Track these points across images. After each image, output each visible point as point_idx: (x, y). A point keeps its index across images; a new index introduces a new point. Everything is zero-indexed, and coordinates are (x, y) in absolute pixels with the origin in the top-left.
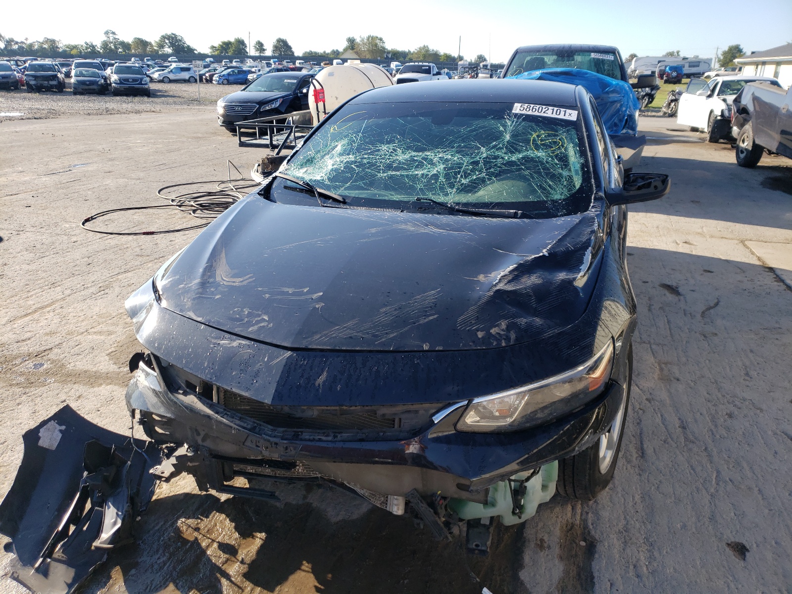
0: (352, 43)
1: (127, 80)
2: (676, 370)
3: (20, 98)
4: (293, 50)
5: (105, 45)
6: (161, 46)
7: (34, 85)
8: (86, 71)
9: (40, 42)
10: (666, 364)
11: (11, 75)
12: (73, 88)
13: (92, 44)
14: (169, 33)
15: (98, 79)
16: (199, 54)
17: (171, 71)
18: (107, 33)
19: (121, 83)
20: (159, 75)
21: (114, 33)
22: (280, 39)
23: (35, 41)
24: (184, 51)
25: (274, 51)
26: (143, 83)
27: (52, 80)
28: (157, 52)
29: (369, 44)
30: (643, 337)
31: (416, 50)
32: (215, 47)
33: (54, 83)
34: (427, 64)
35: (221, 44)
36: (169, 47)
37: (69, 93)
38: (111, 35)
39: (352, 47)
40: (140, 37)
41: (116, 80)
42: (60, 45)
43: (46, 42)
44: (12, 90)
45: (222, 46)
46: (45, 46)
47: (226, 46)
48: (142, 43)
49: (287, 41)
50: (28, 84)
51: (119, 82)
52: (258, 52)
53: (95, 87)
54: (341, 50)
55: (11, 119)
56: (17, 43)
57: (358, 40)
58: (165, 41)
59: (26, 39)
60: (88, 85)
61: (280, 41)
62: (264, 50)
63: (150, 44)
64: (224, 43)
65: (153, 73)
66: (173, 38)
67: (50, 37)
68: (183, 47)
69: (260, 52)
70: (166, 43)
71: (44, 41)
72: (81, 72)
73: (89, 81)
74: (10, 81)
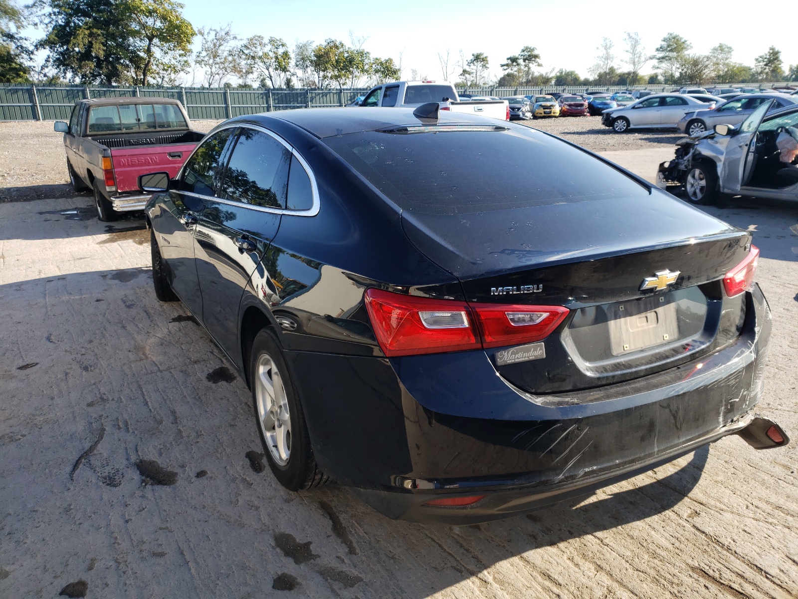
2: (132, 357)
10: (141, 359)
30: (169, 374)
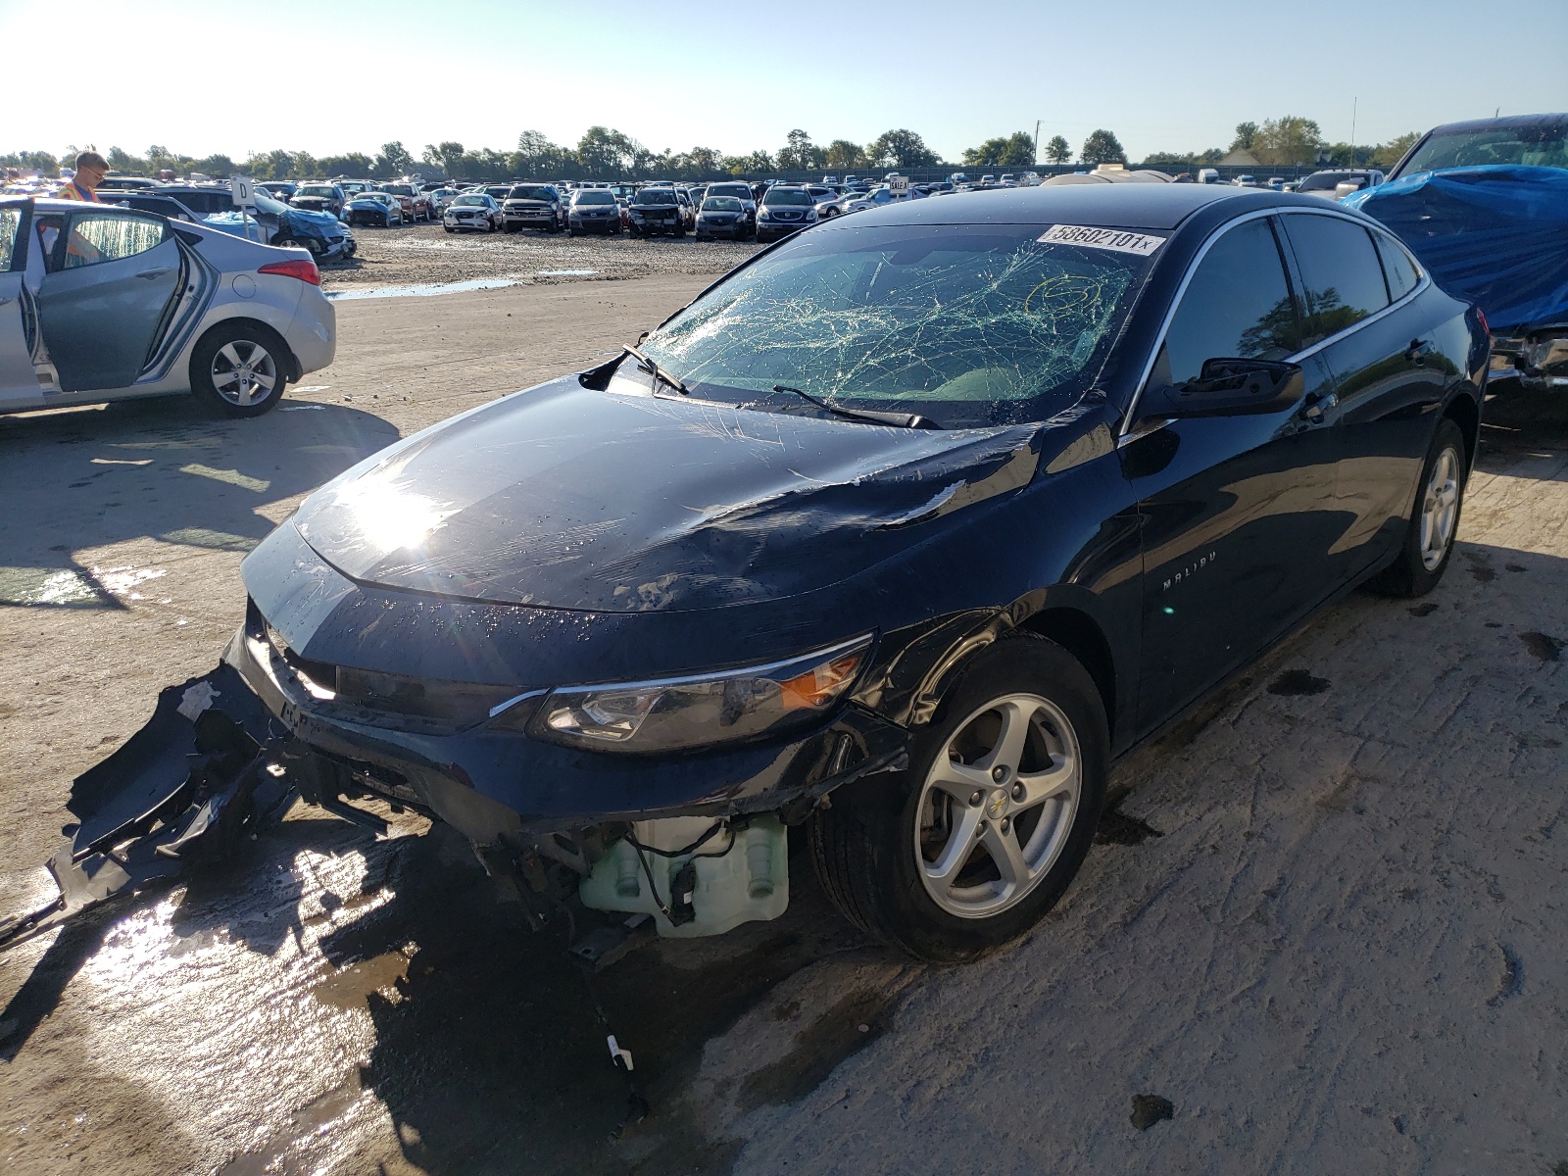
0: (1249, 134)
1: (781, 214)
3: (613, 248)
4: (1124, 152)
5: (785, 155)
6: (879, 153)
7: (641, 225)
8: (722, 201)
9: (686, 156)
11: (611, 209)
12: (698, 230)
13: (764, 156)
14: (896, 129)
15: (737, 214)
16: (945, 164)
17: (873, 197)
18: (792, 135)
19: (772, 220)
20: (851, 204)
21: (804, 135)
22: (1099, 132)
23: (680, 153)
24: (919, 162)
25: (1085, 155)
26: (807, 219)
27: (668, 218)
28: (870, 165)
29: (1283, 136)
31: (1391, 144)
32: (976, 153)
33: (672, 222)
34: (1362, 171)
35: (987, 145)
36: (894, 155)
37: (690, 239)
38: (799, 139)
39: (1247, 143)
40: (844, 140)
41: (763, 215)
42: (717, 160)
43: (697, 155)
44: (610, 235)
45: (987, 150)
46: (694, 162)
47: (996, 148)
48: (846, 150)
49: (1115, 134)
50: (631, 224)
51: (768, 218)
52: (1055, 158)
53: (730, 227)
54: (1225, 149)
55: (572, 279)
56: (653, 158)
57: (1261, 128)
58: (887, 144)
59: (668, 151)
60: (720, 225)
61: (1099, 136)
62: (1068, 155)
63: (860, 150)
64: (992, 144)
65: (843, 202)
66: (901, 139)
67: (703, 147)
68: (918, 155)
69: (1060, 159)
70: (889, 149)
71: (693, 154)
72: (714, 203)
73: (722, 217)
74: (609, 219)
